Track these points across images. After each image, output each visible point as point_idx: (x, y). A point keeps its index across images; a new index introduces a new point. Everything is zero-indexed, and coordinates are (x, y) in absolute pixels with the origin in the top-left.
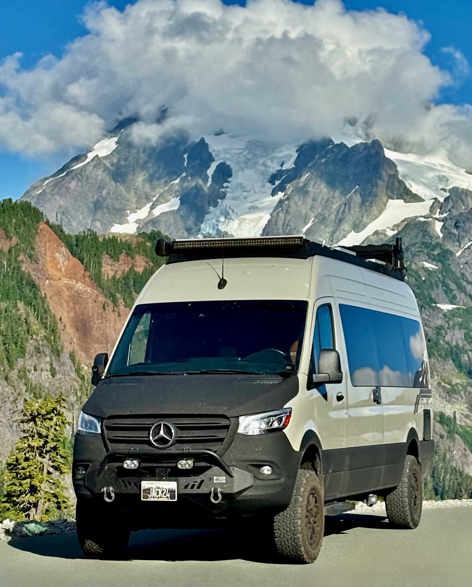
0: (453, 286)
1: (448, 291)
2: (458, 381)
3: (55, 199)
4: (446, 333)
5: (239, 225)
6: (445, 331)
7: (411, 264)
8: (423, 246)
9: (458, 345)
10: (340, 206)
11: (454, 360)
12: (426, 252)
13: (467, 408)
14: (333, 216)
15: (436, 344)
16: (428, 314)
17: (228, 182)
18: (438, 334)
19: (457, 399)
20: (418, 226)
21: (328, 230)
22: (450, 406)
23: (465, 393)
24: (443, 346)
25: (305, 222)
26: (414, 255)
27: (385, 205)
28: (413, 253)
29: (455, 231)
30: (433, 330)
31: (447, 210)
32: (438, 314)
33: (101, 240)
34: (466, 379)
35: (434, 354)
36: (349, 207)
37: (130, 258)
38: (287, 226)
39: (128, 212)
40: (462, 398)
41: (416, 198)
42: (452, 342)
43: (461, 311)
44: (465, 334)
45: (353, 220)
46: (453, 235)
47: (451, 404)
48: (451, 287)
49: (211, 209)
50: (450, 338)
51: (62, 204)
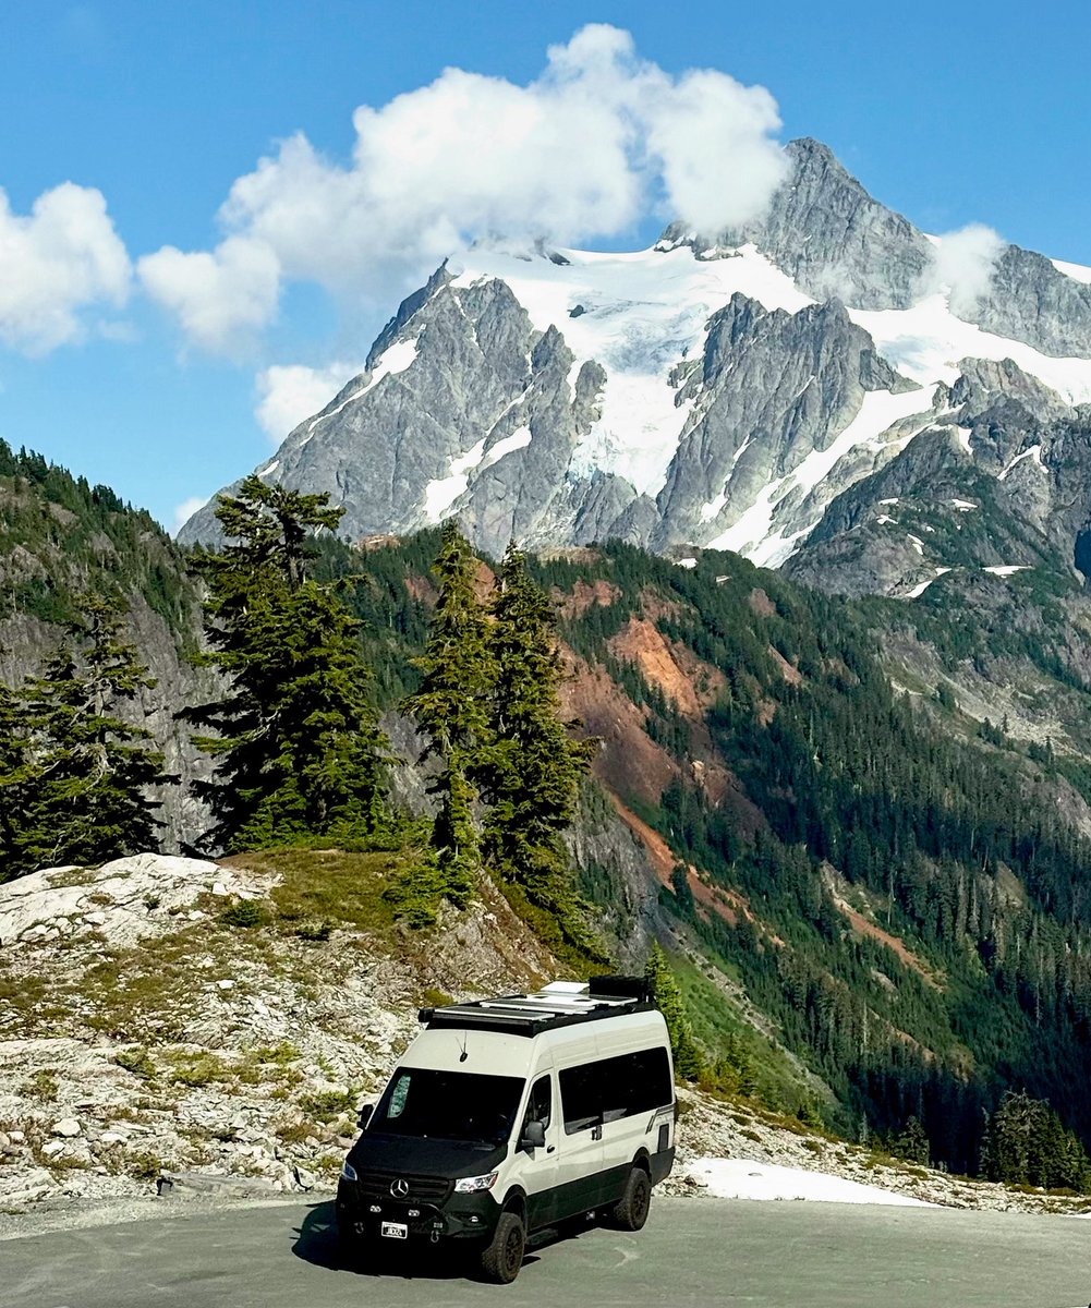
0: (1003, 533)
1: (997, 541)
2: (1043, 687)
3: (332, 451)
4: (1015, 616)
5: (631, 460)
6: (1013, 611)
7: (937, 507)
8: (949, 475)
9: (1034, 630)
10: (788, 412)
11: (1032, 657)
12: (955, 483)
13: (1061, 727)
14: (779, 430)
15: (1003, 634)
16: (983, 588)
17: (602, 392)
18: (1003, 617)
19: (1046, 715)
20: (932, 440)
21: (774, 454)
22: (1036, 727)
23: (1056, 705)
24: (1013, 636)
25: (735, 445)
26: (937, 491)
27: (861, 402)
28: (934, 487)
29: (991, 442)
30: (995, 613)
31: (961, 399)
32: (998, 587)
33: (543, 565)
34: (1053, 683)
35: (1001, 651)
36: (804, 413)
37: (588, 588)
38: (708, 454)
39: (450, 458)
40: (1052, 714)
41: (908, 385)
42: (1025, 628)
43: (1027, 574)
44: (1043, 612)
45: (812, 432)
46: (989, 449)
47: (1038, 724)
48: (1000, 535)
49: (582, 438)
50: (1021, 622)
51: (344, 457)
